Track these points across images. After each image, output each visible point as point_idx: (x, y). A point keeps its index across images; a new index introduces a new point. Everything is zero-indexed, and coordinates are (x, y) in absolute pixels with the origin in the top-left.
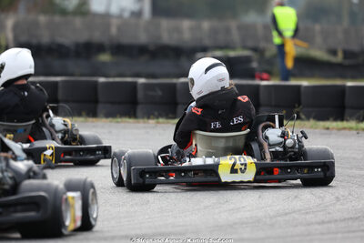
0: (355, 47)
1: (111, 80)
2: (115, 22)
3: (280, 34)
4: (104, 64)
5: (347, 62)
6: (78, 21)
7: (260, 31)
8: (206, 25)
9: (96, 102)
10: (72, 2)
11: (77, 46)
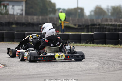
0: (80, 24)
1: (18, 32)
2: (16, 17)
4: (14, 28)
5: (79, 28)
6: (6, 16)
7: (55, 19)
8: (41, 17)
9: (14, 38)
10: (4, 11)
11: (6, 23)
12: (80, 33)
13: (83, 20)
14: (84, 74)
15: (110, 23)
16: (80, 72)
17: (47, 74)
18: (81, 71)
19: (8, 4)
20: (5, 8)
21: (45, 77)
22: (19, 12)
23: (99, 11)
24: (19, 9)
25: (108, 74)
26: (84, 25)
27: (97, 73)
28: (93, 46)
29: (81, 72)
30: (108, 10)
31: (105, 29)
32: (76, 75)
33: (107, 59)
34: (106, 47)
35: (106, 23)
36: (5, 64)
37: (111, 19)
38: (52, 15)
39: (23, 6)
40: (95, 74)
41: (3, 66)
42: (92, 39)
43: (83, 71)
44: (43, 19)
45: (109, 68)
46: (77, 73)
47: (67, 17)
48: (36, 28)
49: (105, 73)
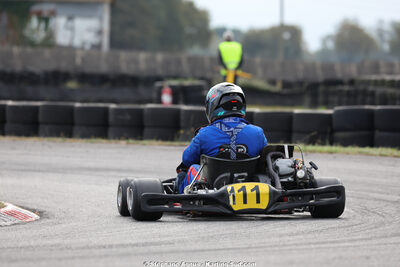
0: (290, 78)
1: (85, 105)
2: (79, 54)
3: (225, 66)
4: (72, 90)
5: (286, 91)
6: (47, 53)
7: (207, 63)
8: (160, 57)
9: (72, 124)
10: (40, 36)
11: (47, 74)
12: (287, 110)
13: (301, 67)
14: (301, 244)
15: (388, 78)
16: (288, 238)
17: (179, 242)
18: (291, 235)
19: (53, 14)
20: (43, 25)
21: (172, 252)
22: (90, 38)
23: (351, 37)
25: (379, 244)
26: (301, 83)
27: (344, 241)
28: (331, 153)
29: (291, 238)
30: (381, 32)
31: (372, 97)
32: (276, 246)
33: (376, 195)
34: (372, 155)
35: (374, 77)
36: (42, 209)
37: (391, 65)
38: (196, 51)
39: (101, 19)
40: (336, 245)
41: (36, 216)
42: (329, 130)
43: (297, 234)
44: (167, 63)
45: (383, 224)
46: (278, 239)
47: (246, 57)
48: (143, 91)
49: (369, 242)
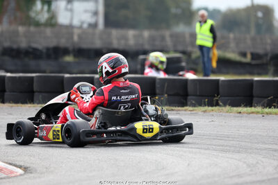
1: (74, 76)
2: (76, 32)
4: (69, 63)
6: (48, 31)
7: (188, 39)
8: (146, 34)
9: (63, 92)
10: (44, 17)
11: (48, 49)
20: (46, 8)
22: (88, 18)
24: (86, 11)
36: (28, 165)
41: (20, 171)
44: (152, 39)
